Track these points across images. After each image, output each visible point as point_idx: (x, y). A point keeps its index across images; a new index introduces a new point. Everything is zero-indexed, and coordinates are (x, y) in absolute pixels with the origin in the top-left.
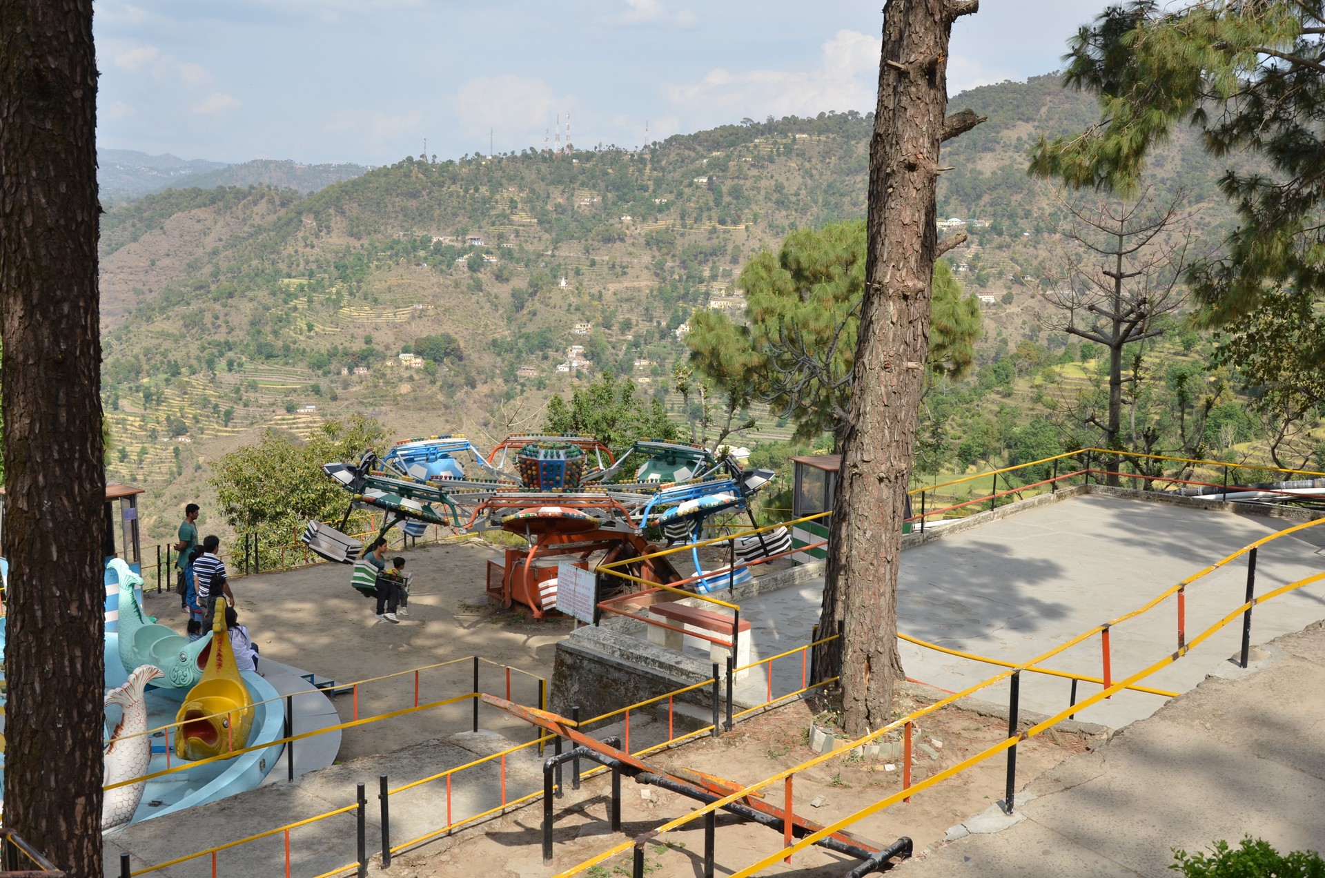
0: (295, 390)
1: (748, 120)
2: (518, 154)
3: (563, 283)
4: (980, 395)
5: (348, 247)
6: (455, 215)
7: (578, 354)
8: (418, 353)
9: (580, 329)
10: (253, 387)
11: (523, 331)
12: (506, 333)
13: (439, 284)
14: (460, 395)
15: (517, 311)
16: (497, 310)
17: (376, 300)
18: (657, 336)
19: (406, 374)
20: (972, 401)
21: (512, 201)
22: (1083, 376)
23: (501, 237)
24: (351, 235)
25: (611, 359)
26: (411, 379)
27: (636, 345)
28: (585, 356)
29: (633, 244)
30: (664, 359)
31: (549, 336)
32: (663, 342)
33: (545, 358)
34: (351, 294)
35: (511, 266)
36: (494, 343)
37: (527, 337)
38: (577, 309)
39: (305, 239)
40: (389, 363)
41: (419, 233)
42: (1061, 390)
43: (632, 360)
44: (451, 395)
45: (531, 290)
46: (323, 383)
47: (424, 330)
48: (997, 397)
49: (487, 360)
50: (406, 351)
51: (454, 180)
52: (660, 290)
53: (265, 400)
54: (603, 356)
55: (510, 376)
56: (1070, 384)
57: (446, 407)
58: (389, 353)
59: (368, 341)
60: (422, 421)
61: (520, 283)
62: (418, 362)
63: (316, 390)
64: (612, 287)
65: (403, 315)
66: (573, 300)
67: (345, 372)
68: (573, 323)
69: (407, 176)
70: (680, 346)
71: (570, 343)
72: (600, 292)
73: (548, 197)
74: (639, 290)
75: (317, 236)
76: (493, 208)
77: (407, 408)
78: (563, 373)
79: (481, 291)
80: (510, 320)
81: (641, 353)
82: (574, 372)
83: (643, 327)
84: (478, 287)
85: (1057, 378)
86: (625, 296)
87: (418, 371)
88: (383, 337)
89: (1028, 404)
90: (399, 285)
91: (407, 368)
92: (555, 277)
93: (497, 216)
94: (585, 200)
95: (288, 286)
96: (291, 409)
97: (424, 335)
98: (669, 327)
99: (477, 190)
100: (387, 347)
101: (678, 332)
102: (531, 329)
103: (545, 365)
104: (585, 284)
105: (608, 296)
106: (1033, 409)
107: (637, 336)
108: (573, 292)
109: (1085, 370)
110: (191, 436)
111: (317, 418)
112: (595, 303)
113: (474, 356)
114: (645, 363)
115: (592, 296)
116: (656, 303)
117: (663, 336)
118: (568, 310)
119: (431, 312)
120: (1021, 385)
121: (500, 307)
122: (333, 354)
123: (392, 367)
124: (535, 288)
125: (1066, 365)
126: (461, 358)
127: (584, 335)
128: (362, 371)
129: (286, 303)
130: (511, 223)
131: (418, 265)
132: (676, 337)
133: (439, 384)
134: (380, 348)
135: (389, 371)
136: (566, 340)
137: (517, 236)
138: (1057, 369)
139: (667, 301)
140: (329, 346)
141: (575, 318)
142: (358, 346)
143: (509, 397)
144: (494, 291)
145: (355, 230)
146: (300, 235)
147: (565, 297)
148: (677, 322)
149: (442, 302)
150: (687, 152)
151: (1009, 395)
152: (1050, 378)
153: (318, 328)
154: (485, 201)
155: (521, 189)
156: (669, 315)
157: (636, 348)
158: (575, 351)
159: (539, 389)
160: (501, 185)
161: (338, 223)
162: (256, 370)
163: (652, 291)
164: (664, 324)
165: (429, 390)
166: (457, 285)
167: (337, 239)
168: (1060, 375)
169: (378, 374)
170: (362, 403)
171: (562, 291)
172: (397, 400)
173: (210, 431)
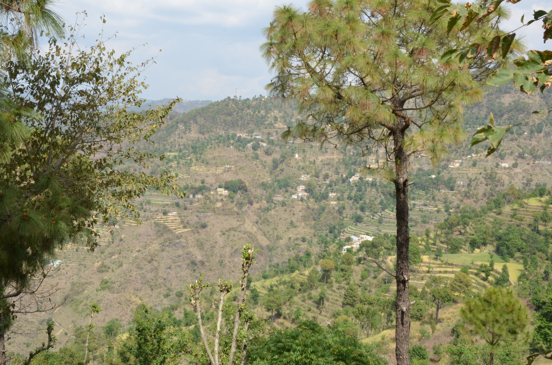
0: (168, 205)
3: (297, 156)
4: (485, 213)
5: (198, 138)
6: (248, 124)
7: (302, 190)
8: (226, 188)
9: (304, 178)
10: (149, 203)
11: (277, 178)
12: (269, 179)
13: (238, 156)
14: (245, 208)
15: (275, 169)
16: (265, 168)
17: (207, 163)
18: (341, 181)
19: (220, 198)
20: (481, 216)
21: (275, 117)
22: (539, 204)
23: (269, 134)
24: (201, 133)
25: (318, 192)
26: (222, 200)
27: (330, 186)
28: (306, 191)
30: (344, 192)
31: (289, 181)
32: (344, 185)
33: (287, 191)
34: (197, 160)
35: (273, 148)
36: (263, 184)
37: (279, 181)
38: (303, 168)
39: (179, 134)
40: (212, 193)
41: (231, 132)
42: (528, 211)
43: (328, 193)
44: (240, 208)
45: (282, 159)
46: (181, 202)
47: (229, 177)
48: (494, 215)
49: (259, 192)
50: (220, 187)
51: (249, 107)
52: (343, 160)
53: (154, 209)
54: (314, 191)
55: (269, 200)
56: (532, 208)
57: (238, 214)
58: (212, 188)
59: (203, 182)
60: (226, 220)
61: (277, 156)
62: (225, 192)
63: (177, 205)
64: (320, 158)
65: (220, 170)
66: (301, 164)
67: (191, 196)
68: (301, 175)
69: (227, 105)
70: (352, 186)
71: (299, 185)
72: (314, 161)
73: (293, 116)
74: (333, 159)
75: (184, 133)
76: (266, 120)
77: (219, 214)
78: (294, 199)
79: (258, 159)
80: (271, 173)
81: (333, 190)
82: (299, 199)
83: (334, 177)
84: (257, 157)
85: (525, 205)
86: (326, 162)
87: (225, 197)
88: (210, 180)
89: (509, 219)
90: (219, 156)
91: (220, 195)
92: (293, 153)
93: (268, 124)
95: (169, 156)
96: (165, 213)
97: (229, 180)
98: (347, 178)
99: (259, 112)
100: (212, 185)
101: (351, 180)
102: (281, 177)
103: (287, 195)
104: (307, 156)
105: (318, 162)
106: (511, 221)
107: (331, 182)
108: (301, 160)
109: (540, 201)
110: (120, 225)
111: (177, 218)
112: (311, 165)
113: (253, 190)
114: (334, 194)
115: (310, 162)
116: (341, 166)
117: (344, 181)
118: (298, 169)
119: (233, 169)
120: (507, 209)
121: (267, 167)
122: (186, 188)
123: (213, 195)
124: (284, 158)
125: (530, 199)
126: (246, 191)
127: (306, 181)
128: (199, 196)
129: (167, 164)
130: (274, 127)
131: (228, 147)
132: (349, 182)
133: (235, 203)
134: (208, 186)
135: (212, 197)
136: (297, 183)
137: (277, 134)
138: (526, 201)
139: (346, 165)
140: (184, 184)
141: (302, 172)
142: (198, 184)
143: (268, 209)
144: (264, 159)
145: (202, 130)
146: (177, 132)
147: (297, 163)
148: (351, 175)
149: (239, 164)
151: (499, 214)
152: (521, 205)
153: (180, 176)
154: (263, 117)
155: (280, 112)
156: (347, 172)
157: (331, 187)
158: (301, 188)
159: (282, 206)
160: (271, 110)
161: (194, 127)
162: (151, 195)
163: (339, 160)
164: (344, 176)
165: (230, 206)
166: (246, 156)
167: (194, 135)
168: (527, 204)
169: (207, 198)
170: (199, 211)
171: (296, 159)
172: (215, 210)
173: (128, 223)
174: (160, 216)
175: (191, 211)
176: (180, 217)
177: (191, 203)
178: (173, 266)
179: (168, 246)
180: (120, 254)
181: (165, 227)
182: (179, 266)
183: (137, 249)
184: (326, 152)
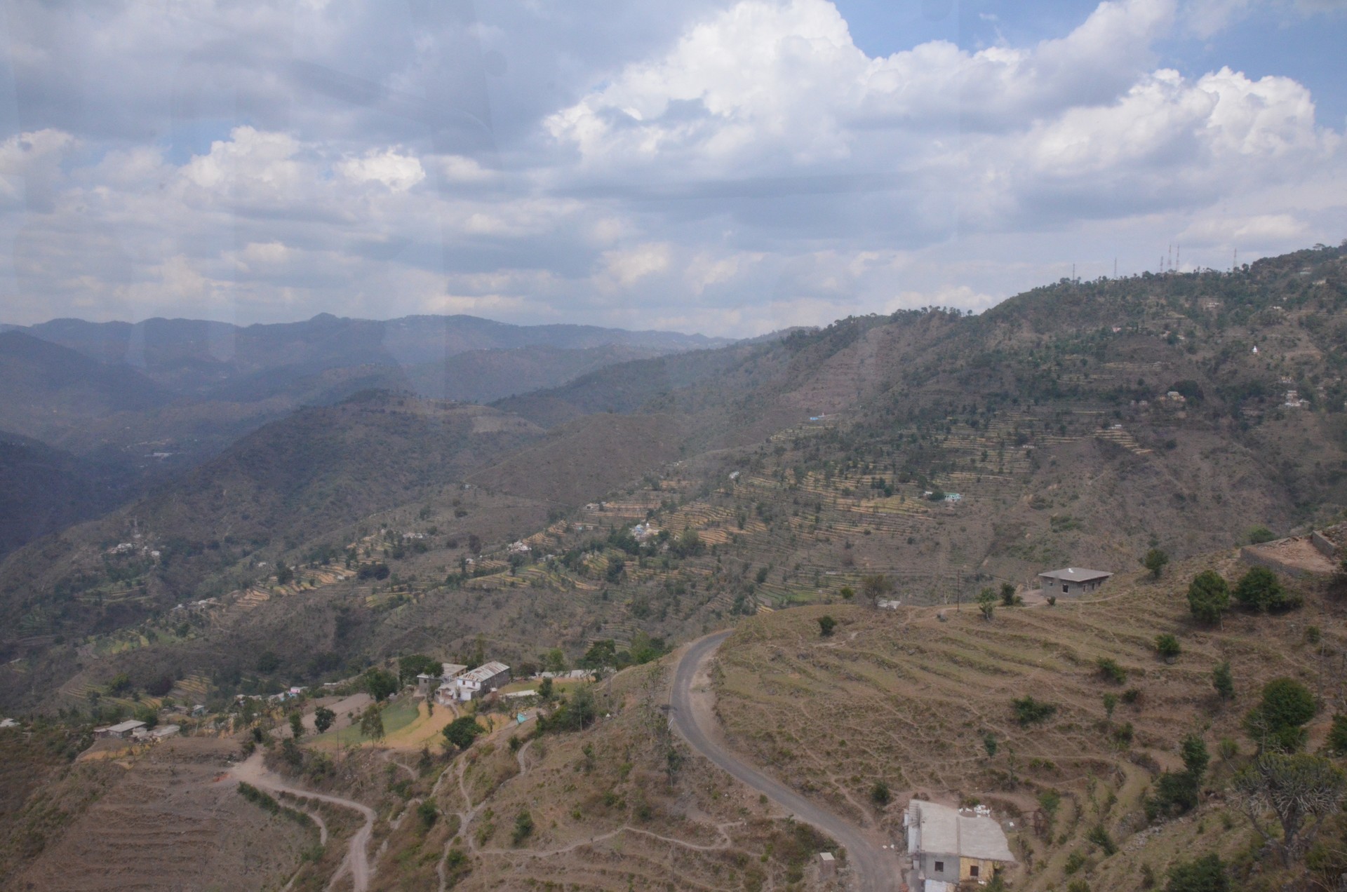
1: (1320, 245)
2: (1140, 275)
8: (1182, 393)
9: (1286, 380)
10: (1067, 413)
11: (1228, 385)
17: (1132, 358)
19: (1178, 405)
25: (1322, 400)
26: (1183, 409)
28: (1302, 397)
29: (1291, 326)
31: (1257, 386)
37: (1235, 389)
38: (1275, 367)
40: (1162, 398)
44: (1213, 421)
46: (1120, 410)
47: (1174, 377)
50: (1170, 390)
51: (1101, 293)
52: (1329, 357)
53: (1082, 421)
54: (1314, 398)
55: (1237, 414)
57: (1215, 429)
58: (1159, 391)
59: (1141, 383)
60: (1203, 437)
62: (1182, 398)
63: (1117, 415)
64: (1288, 355)
65: (1157, 366)
66: (1269, 362)
67: (1133, 403)
68: (1278, 376)
71: (1284, 389)
72: (1282, 358)
74: (1313, 356)
77: (1188, 428)
86: (1302, 360)
87: (1184, 403)
88: (1151, 381)
91: (1177, 401)
94: (1211, 304)
96: (1105, 427)
97: (1176, 381)
100: (1156, 388)
102: (1235, 383)
103: (1265, 406)
105: (1287, 360)
108: (1265, 357)
110: (1035, 444)
111: (1126, 433)
115: (1278, 360)
118: (1268, 368)
119: (1171, 367)
121: (1200, 370)
122: (1120, 390)
123: (1165, 401)
127: (1291, 384)
128: (1144, 403)
134: (1151, 388)
135: (1164, 403)
136: (1279, 387)
140: (1110, 387)
141: (1277, 373)
142: (1134, 386)
144: (1192, 358)
147: (1260, 360)
149: (1173, 361)
150: (1276, 270)
158: (1290, 395)
163: (1323, 357)
165: (1198, 417)
169: (1157, 405)
170: (1153, 425)
171: (1256, 355)
172: (1179, 423)
173: (1051, 440)
174: (1099, 431)
175: (1140, 424)
176: (1129, 432)
177: (1137, 411)
178: (1147, 501)
179: (1130, 471)
180: (1060, 482)
181: (1116, 446)
182: (1158, 502)
183: (1088, 475)
184: (1295, 345)
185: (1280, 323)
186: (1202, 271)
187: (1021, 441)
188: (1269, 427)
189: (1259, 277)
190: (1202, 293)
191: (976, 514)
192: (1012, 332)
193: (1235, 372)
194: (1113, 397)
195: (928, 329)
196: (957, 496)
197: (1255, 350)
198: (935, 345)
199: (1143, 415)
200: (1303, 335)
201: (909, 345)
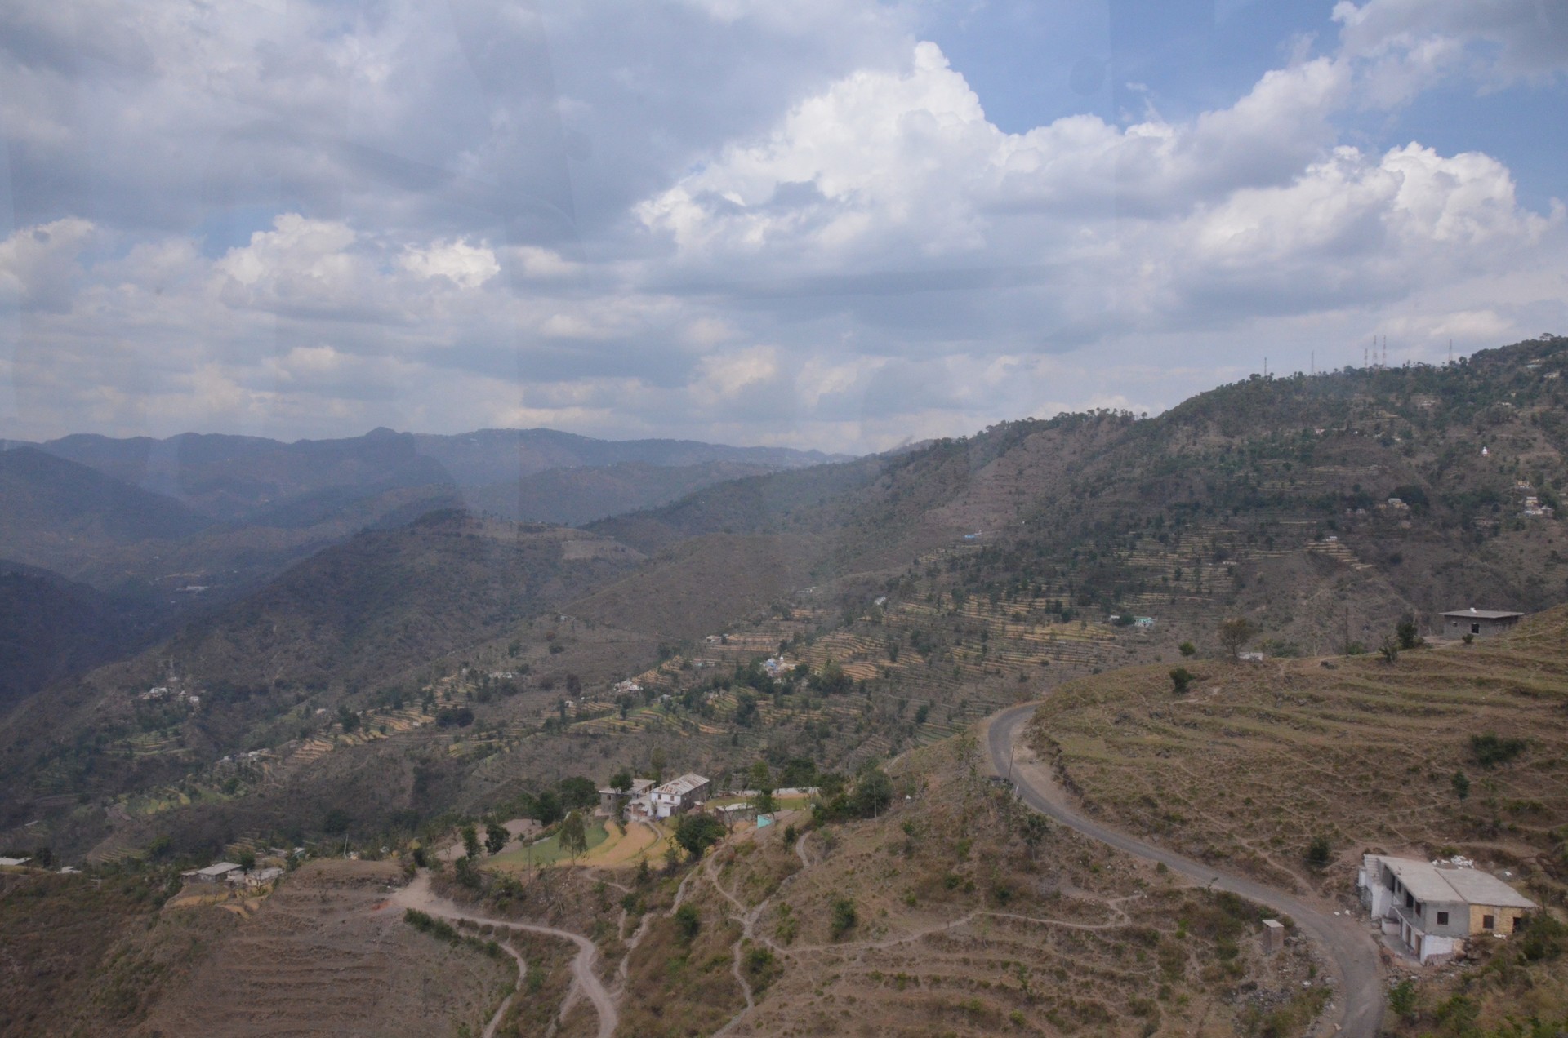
0: (1313, 525)
7: (1534, 504)
8: (1404, 499)
9: (1522, 485)
19: (1401, 514)
26: (1407, 518)
28: (1541, 506)
29: (1523, 424)
31: (1490, 493)
33: (1495, 510)
38: (1509, 471)
40: (1382, 506)
45: (1447, 461)
46: (1335, 520)
47: (1393, 482)
50: (1390, 496)
51: (1299, 390)
55: (1468, 525)
57: (1446, 541)
58: (1378, 498)
59: (1356, 488)
60: (1432, 550)
62: (1405, 505)
63: (1331, 525)
64: (1522, 458)
65: (1373, 469)
66: (1501, 464)
67: (1349, 512)
68: (1513, 481)
71: (1522, 495)
72: (1515, 460)
74: (1553, 458)
77: (1415, 540)
86: (1540, 464)
87: (1407, 511)
88: (1367, 487)
91: (1400, 509)
94: (1426, 402)
96: (1318, 538)
97: (1396, 486)
100: (1375, 494)
103: (1498, 515)
105: (1523, 463)
108: (1496, 459)
110: (1236, 560)
111: (1343, 546)
115: (1511, 463)
118: (1502, 472)
119: (1388, 470)
122: (1328, 499)
123: (1385, 509)
124: (1452, 458)
127: (1529, 490)
128: (1361, 511)
134: (1369, 494)
135: (1384, 512)
136: (1515, 494)
140: (1321, 494)
141: (1511, 477)
142: (1349, 493)
147: (1491, 463)
150: (1499, 364)
158: (1530, 502)
169: (1376, 514)
170: (1373, 536)
171: (1486, 458)
172: (1403, 533)
173: (1255, 555)
174: (1312, 543)
175: (1358, 537)
176: (1346, 544)
177: (1354, 521)
178: (1372, 625)
179: (1350, 590)
180: (1269, 602)
181: (1332, 560)
182: (1384, 625)
183: (1302, 594)
184: (1530, 446)
185: (1511, 422)
186: (1412, 366)
187: (1220, 557)
188: (1507, 538)
189: (1479, 372)
190: (1416, 390)
191: (1172, 640)
192: (1196, 435)
193: (1462, 478)
194: (1324, 505)
195: (1097, 435)
196: (1149, 621)
197: (1485, 451)
198: (1106, 452)
199: (1362, 525)
200: (1538, 433)
201: (1075, 453)
